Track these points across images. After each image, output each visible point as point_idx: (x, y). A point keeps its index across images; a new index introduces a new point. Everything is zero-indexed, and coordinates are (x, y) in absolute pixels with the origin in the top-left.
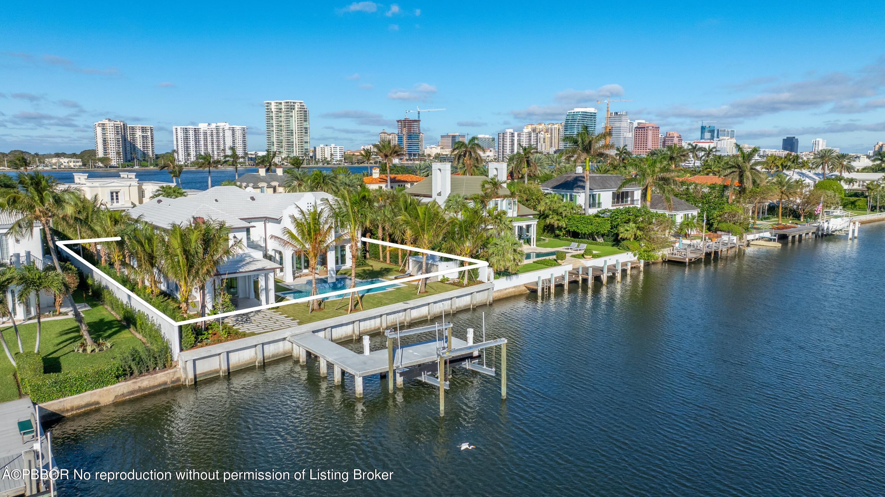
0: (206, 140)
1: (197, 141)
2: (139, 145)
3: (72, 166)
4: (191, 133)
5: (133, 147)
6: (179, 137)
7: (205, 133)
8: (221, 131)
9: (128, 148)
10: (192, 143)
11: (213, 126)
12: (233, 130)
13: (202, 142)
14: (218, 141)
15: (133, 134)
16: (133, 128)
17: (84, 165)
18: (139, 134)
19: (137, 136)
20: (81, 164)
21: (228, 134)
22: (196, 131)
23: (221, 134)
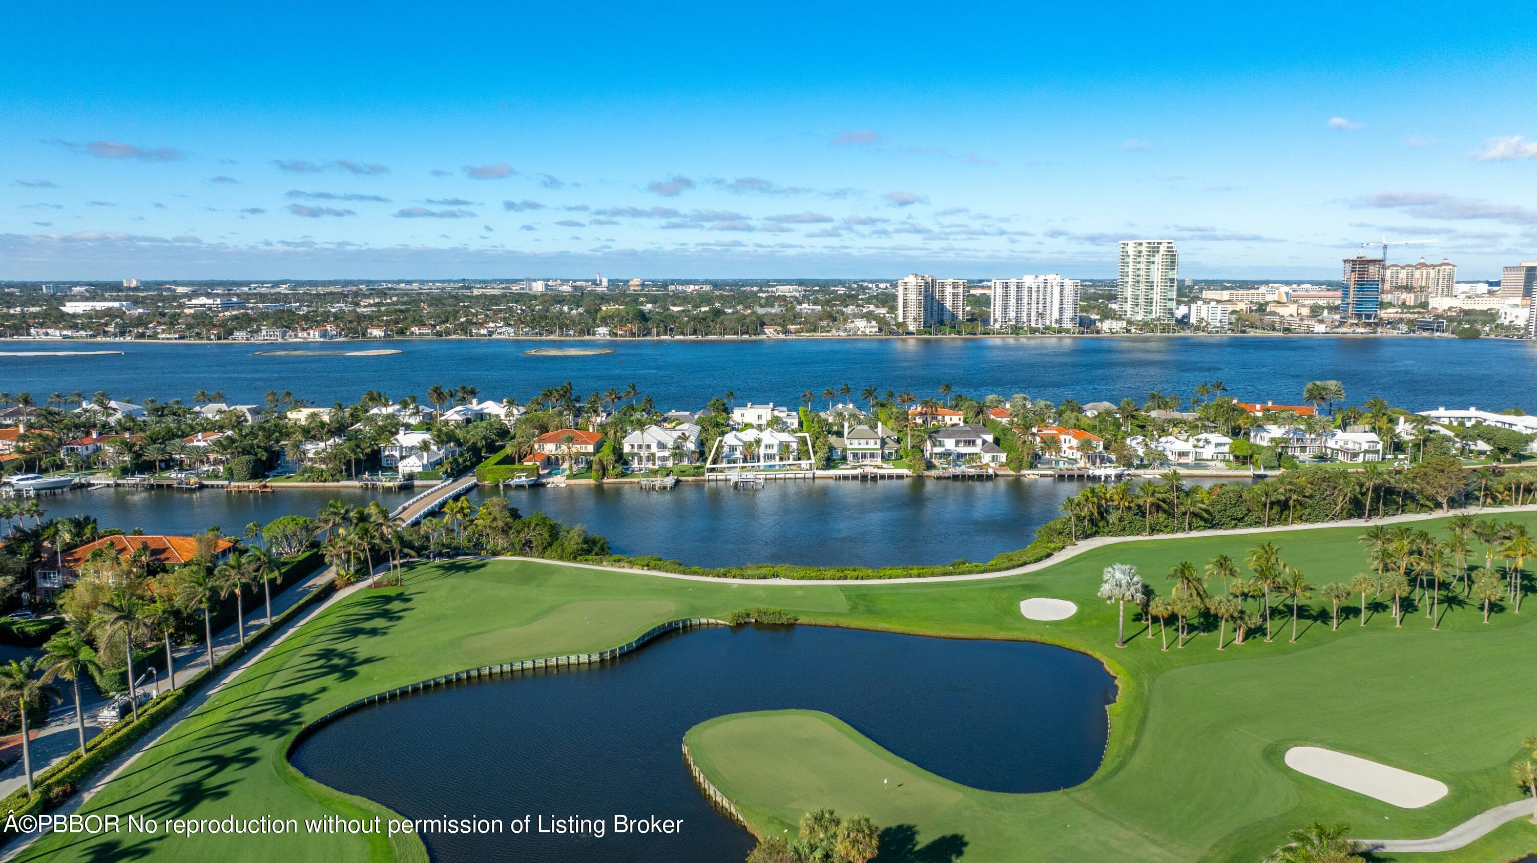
0: (1030, 297)
1: (1019, 299)
2: (948, 304)
3: (868, 333)
4: (1013, 289)
5: (941, 306)
6: (997, 294)
7: (1030, 289)
8: (1049, 286)
9: (935, 308)
10: (1012, 302)
11: (1041, 278)
12: (1062, 286)
13: (1025, 301)
14: (1045, 300)
15: (942, 291)
16: (943, 284)
17: (880, 330)
18: (949, 290)
19: (947, 293)
20: (877, 329)
21: (1057, 290)
22: (1019, 286)
23: (1049, 290)
